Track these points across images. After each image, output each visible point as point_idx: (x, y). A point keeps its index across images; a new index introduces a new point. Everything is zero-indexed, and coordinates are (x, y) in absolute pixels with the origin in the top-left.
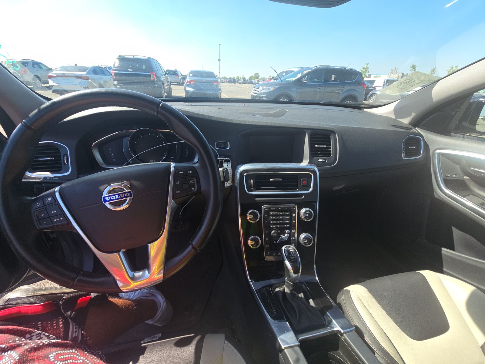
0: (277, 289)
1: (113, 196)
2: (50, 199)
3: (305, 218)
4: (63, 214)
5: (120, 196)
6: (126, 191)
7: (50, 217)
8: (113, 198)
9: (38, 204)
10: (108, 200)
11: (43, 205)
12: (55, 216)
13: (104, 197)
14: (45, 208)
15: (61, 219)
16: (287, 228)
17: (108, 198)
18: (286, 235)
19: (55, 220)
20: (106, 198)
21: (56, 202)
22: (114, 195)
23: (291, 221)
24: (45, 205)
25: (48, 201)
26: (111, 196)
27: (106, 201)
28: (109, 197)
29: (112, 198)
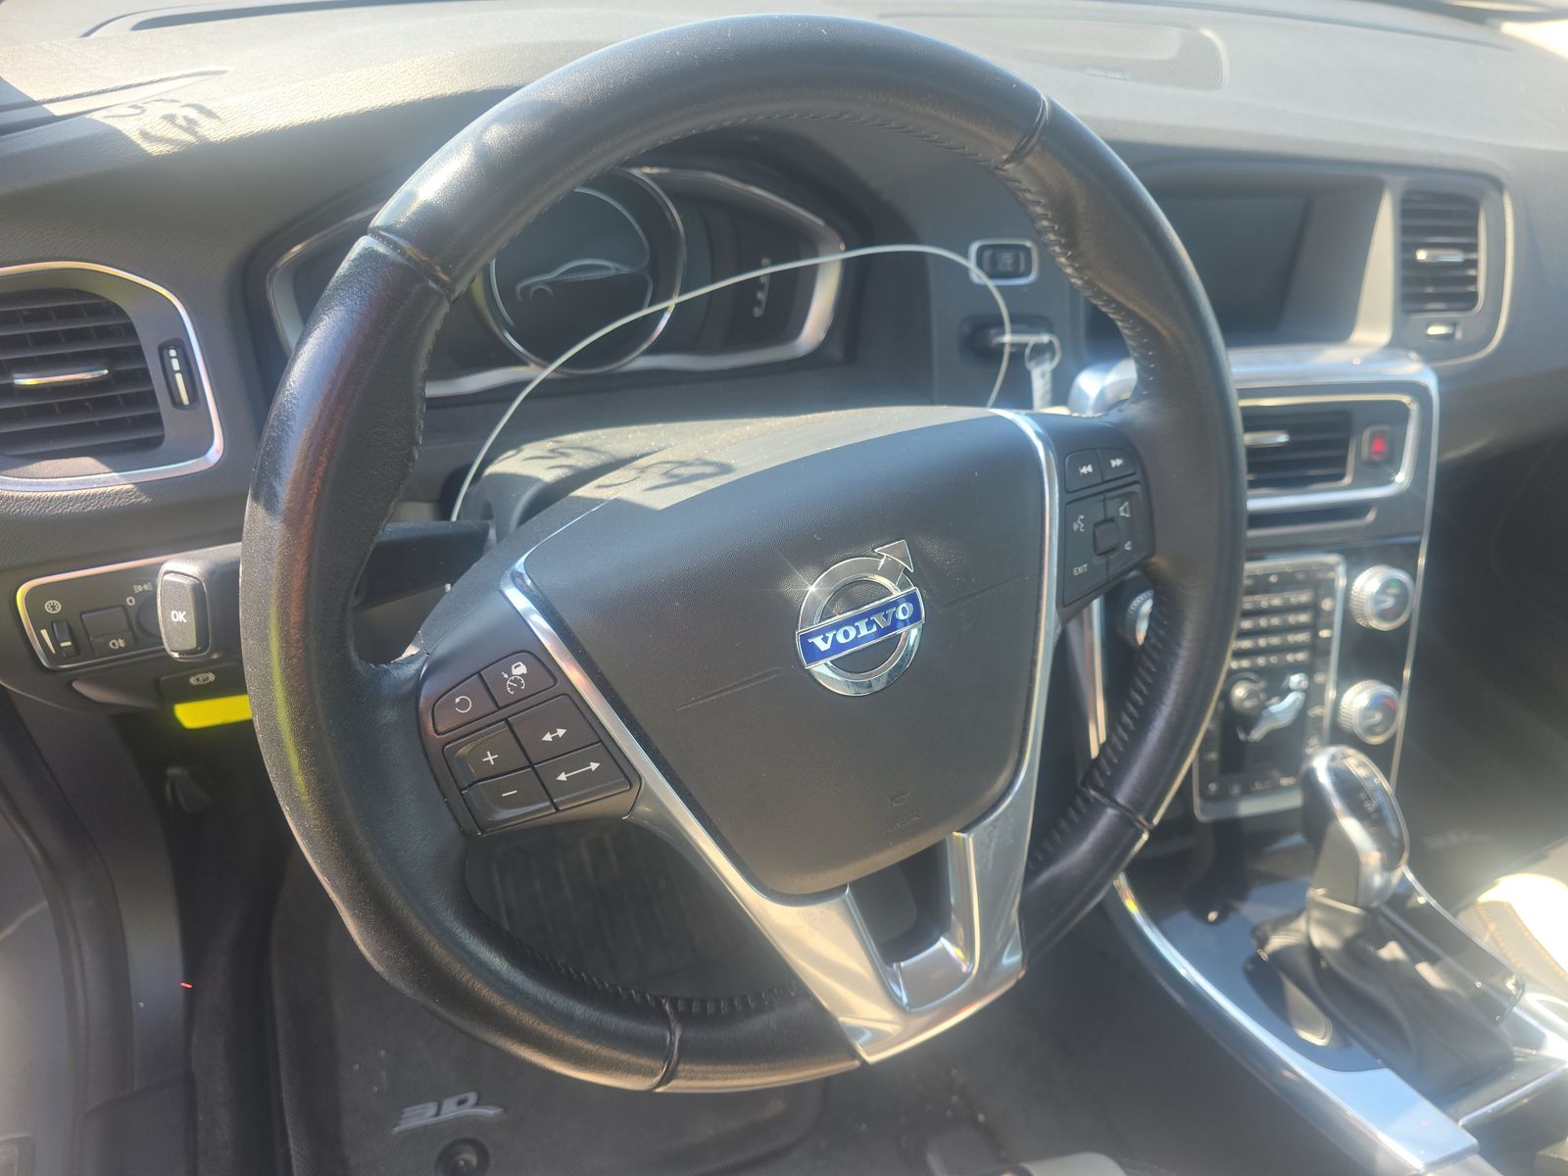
0: (1277, 942)
1: (846, 628)
2: (520, 670)
3: (1383, 615)
4: (601, 741)
5: (874, 622)
6: (897, 593)
7: (533, 767)
8: (846, 634)
9: (463, 704)
10: (823, 646)
11: (493, 707)
12: (562, 754)
13: (804, 638)
14: (506, 719)
15: (594, 766)
16: (1296, 668)
17: (825, 640)
18: (1291, 698)
19: (563, 777)
20: (818, 641)
21: (556, 681)
22: (850, 622)
23: (1315, 635)
24: (500, 705)
25: (515, 681)
26: (837, 626)
27: (814, 654)
28: (830, 636)
29: (841, 639)
